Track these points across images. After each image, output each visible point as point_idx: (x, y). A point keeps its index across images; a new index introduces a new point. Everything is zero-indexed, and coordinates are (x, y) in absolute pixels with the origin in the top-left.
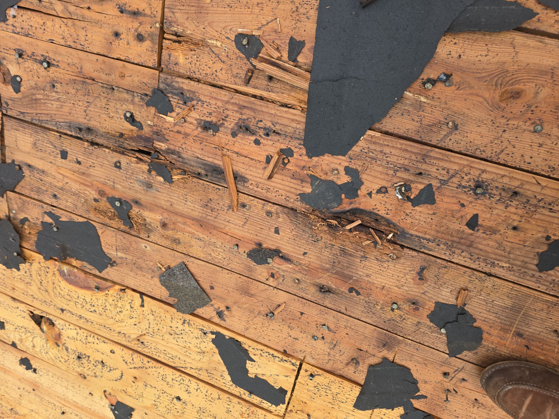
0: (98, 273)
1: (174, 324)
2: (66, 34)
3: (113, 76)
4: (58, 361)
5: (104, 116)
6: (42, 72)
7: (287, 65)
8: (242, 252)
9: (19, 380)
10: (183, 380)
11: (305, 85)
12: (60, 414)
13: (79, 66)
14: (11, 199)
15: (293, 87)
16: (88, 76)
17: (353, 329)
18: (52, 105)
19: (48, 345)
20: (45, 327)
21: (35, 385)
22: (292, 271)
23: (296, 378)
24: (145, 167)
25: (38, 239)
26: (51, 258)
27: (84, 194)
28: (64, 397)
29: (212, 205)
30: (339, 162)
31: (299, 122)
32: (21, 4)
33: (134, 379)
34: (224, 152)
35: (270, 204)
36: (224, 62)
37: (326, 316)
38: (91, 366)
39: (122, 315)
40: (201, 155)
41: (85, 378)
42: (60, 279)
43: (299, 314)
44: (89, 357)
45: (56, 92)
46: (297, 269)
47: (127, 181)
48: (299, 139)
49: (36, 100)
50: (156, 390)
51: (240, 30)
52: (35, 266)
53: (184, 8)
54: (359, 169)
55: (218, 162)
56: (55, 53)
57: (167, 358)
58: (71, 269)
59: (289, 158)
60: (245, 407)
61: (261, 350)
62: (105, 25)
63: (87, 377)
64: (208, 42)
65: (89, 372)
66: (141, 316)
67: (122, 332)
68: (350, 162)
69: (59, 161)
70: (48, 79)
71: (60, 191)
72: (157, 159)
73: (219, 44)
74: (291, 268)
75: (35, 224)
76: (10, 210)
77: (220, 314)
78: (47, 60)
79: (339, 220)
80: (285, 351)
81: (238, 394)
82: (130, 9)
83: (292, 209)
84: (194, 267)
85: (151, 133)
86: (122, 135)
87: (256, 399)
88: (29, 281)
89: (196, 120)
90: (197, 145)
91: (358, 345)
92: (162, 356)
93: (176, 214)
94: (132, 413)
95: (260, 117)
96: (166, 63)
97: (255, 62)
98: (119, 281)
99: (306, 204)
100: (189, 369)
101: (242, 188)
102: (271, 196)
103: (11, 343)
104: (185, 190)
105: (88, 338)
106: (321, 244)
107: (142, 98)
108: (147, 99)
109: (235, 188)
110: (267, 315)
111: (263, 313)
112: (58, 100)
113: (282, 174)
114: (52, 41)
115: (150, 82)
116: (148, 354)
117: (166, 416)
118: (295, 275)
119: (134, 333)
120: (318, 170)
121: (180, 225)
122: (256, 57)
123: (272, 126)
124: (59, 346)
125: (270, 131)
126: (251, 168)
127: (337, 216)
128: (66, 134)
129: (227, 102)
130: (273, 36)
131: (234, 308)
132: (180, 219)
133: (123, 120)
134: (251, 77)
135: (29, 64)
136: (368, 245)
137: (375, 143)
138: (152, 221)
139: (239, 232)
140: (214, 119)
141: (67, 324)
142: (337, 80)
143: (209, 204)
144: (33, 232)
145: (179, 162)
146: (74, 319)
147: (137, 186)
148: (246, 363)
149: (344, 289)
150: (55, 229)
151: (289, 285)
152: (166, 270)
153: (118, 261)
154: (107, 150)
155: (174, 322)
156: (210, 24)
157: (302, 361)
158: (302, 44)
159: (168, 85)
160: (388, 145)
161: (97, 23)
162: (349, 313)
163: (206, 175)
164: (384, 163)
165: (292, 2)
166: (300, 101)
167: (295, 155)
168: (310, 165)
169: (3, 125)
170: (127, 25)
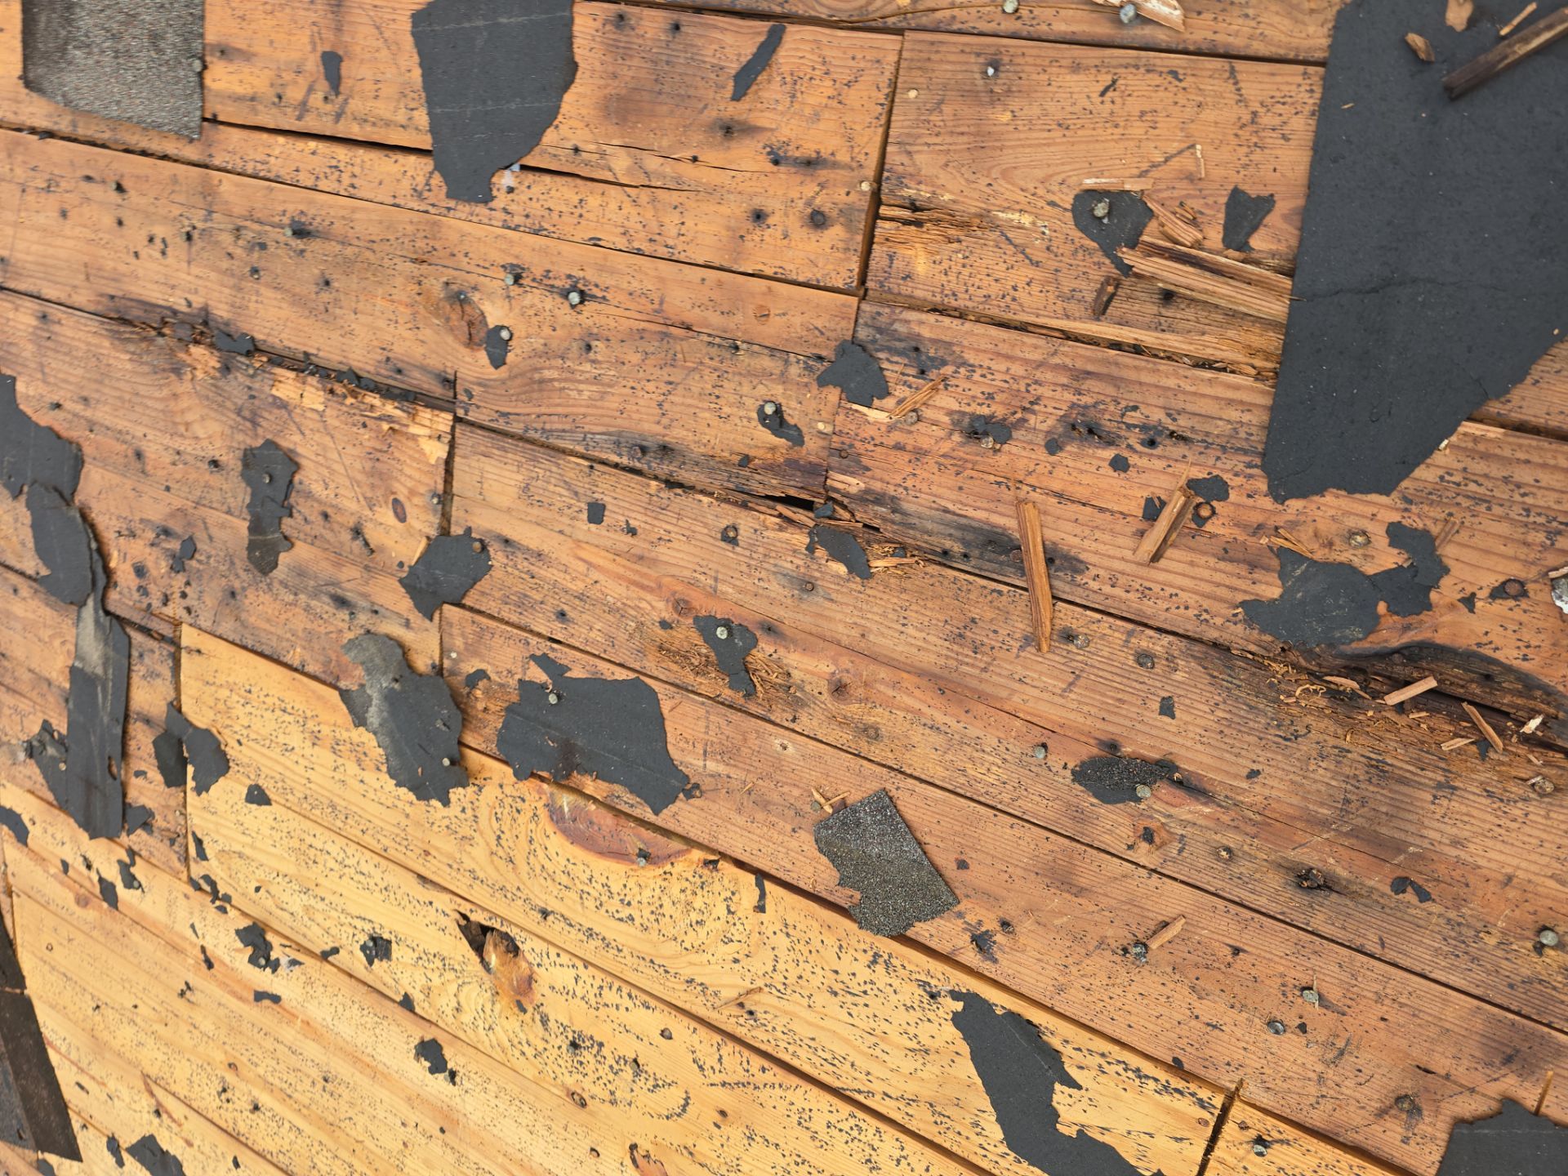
0: (647, 814)
1: (845, 966)
2: (633, 224)
3: (739, 317)
4: (517, 1053)
5: (707, 415)
6: (564, 314)
7: (1221, 259)
8: (1057, 766)
9: (409, 1099)
10: (860, 1130)
11: (1277, 308)
13: (656, 296)
14: (451, 625)
15: (1234, 317)
16: (676, 319)
17: (1402, 1005)
18: (580, 392)
19: (498, 1007)
20: (494, 960)
21: (447, 1117)
22: (1211, 824)
23: (1209, 1150)
24: (801, 539)
25: (506, 725)
26: (533, 775)
27: (637, 608)
28: (520, 1156)
29: (977, 634)
30: (1370, 510)
31: (1248, 407)
32: (529, 161)
33: (718, 1118)
34: (1022, 494)
35: (1151, 633)
36: (1037, 264)
37: (1315, 961)
38: (604, 1070)
39: (702, 931)
40: (954, 502)
41: (583, 1104)
42: (550, 830)
43: (1228, 951)
44: (601, 1045)
45: (593, 362)
46: (1226, 818)
47: (750, 575)
48: (1245, 452)
49: (541, 381)
50: (778, 1154)
51: (1090, 182)
52: (490, 792)
53: (938, 140)
54: (1435, 530)
55: (1006, 521)
56: (601, 269)
57: (818, 1061)
58: (581, 802)
59: (1215, 503)
61: (1103, 1055)
62: (731, 197)
63: (589, 1101)
64: (996, 217)
65: (597, 1090)
66: (756, 936)
67: (699, 980)
68: (1406, 510)
69: (583, 526)
70: (577, 332)
71: (577, 602)
72: (830, 518)
73: (1026, 220)
74: (1206, 817)
75: (502, 686)
76: (443, 652)
77: (981, 942)
78: (580, 286)
79: (1361, 677)
80: (1176, 1060)
82: (797, 154)
83: (1215, 645)
84: (913, 804)
85: (824, 454)
86: (746, 460)
88: (468, 832)
89: (950, 413)
90: (949, 479)
91: (1419, 1054)
92: (801, 1052)
93: (874, 658)
95: (1135, 397)
96: (881, 276)
97: (1129, 257)
98: (704, 838)
99: (1263, 631)
100: (878, 1097)
101: (1067, 588)
102: (1154, 610)
103: (399, 998)
104: (903, 596)
105: (605, 991)
106: (1305, 746)
107: (808, 368)
108: (820, 366)
109: (1047, 588)
110: (1125, 950)
111: (1114, 945)
112: (596, 379)
113: (1191, 549)
114: (595, 242)
115: (832, 325)
116: (763, 1047)
118: (1218, 837)
119: (730, 984)
120: (1304, 534)
121: (882, 688)
122: (1133, 245)
123: (1167, 421)
124: (524, 1011)
125: (1160, 433)
126: (1098, 534)
127: (1356, 667)
128: (603, 463)
129: (1040, 365)
130: (1183, 189)
131: (1025, 926)
132: (883, 673)
133: (755, 423)
134: (1111, 298)
135: (535, 298)
136: (1459, 751)
137: (1485, 456)
138: (808, 678)
139: (1051, 711)
140: (999, 410)
141: (553, 951)
142: (1375, 290)
143: (968, 634)
144: (492, 707)
145: (893, 522)
146: (572, 939)
147: (775, 588)
148: (1052, 1091)
149: (1379, 881)
150: (553, 699)
151: (1199, 863)
152: (837, 811)
153: (706, 783)
154: (706, 500)
155: (846, 958)
156: (1005, 174)
157: (1231, 1098)
158: (1265, 204)
159: (880, 330)
160: (1528, 462)
161: (712, 192)
162: (1390, 955)
163: (965, 556)
164: (1516, 512)
165: (1241, 100)
166: (1253, 352)
167: (1233, 496)
168: (1280, 521)
169: (452, 445)
170: (787, 193)
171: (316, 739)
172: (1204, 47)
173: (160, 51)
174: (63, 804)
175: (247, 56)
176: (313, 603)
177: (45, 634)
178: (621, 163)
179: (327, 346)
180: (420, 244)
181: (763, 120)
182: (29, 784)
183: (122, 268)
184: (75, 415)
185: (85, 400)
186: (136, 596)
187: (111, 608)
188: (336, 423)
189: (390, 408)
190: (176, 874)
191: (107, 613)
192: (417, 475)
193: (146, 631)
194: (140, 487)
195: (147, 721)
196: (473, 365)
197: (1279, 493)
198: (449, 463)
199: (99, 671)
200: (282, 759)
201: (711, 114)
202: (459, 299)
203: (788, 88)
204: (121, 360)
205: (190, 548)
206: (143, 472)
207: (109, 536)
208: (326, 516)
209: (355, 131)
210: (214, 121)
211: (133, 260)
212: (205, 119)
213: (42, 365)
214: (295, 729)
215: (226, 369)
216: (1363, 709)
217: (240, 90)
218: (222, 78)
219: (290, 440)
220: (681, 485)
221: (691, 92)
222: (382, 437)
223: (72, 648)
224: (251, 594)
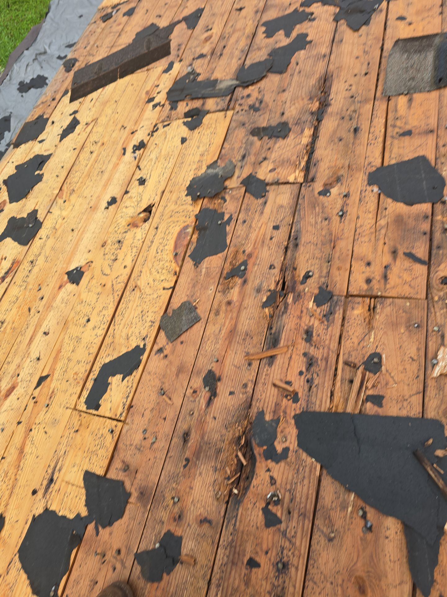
0: (188, 253)
1: (150, 314)
2: (364, 228)
3: (338, 262)
4: (116, 225)
5: (308, 256)
6: (335, 211)
7: (362, 394)
8: (212, 365)
9: (99, 197)
10: (104, 324)
11: (349, 410)
12: (71, 228)
13: (342, 237)
14: (239, 190)
15: (346, 400)
16: (336, 244)
17: (154, 463)
18: (312, 218)
19: (128, 218)
20: (142, 215)
21: (95, 208)
22: (200, 409)
23: (109, 418)
24: (272, 287)
25: (211, 210)
26: (197, 220)
27: (248, 243)
28: (86, 230)
29: (248, 339)
30: (293, 442)
31: (320, 406)
32: (382, 196)
33: (103, 284)
34: (290, 347)
35: (253, 386)
36: (359, 344)
37: (164, 440)
38: (113, 251)
39: (156, 273)
40: (287, 330)
41: (103, 246)
42: (182, 226)
43: (164, 416)
44: (120, 249)
45: (322, 221)
46: (202, 412)
47: (260, 274)
48: (307, 406)
49: (315, 208)
50: (95, 302)
51: (384, 356)
52: (190, 208)
53: (394, 312)
54: (289, 459)
55: (282, 344)
56: (350, 220)
57: (122, 310)
58: (190, 234)
59: (291, 400)
60: (82, 375)
61: (132, 387)
62: (374, 256)
63: (104, 248)
64: (372, 331)
65: (107, 250)
66: (156, 288)
67: (142, 274)
68: (293, 451)
69: (271, 225)
70: (330, 215)
71: (249, 225)
72: (280, 295)
73: (372, 340)
74: (202, 407)
75: (222, 207)
76: (231, 189)
77: (160, 350)
78: (344, 215)
79: (245, 446)
80: (133, 406)
81: (93, 369)
82: (388, 273)
83: (250, 405)
84: (198, 328)
85: (299, 291)
86: (295, 269)
87: (90, 385)
88: (178, 203)
89: (313, 325)
90: (293, 327)
91: (141, 470)
92: (124, 305)
93: (239, 312)
94: (75, 284)
95: (321, 375)
96: (353, 301)
97: (361, 369)
98: (183, 270)
99: (256, 417)
100: (114, 327)
101: (264, 363)
102: (260, 387)
103: (128, 190)
104: (258, 318)
105: (136, 248)
106: (224, 431)
107: (324, 284)
108: (325, 286)
109: (263, 357)
110: (162, 389)
111: (163, 387)
113: (278, 395)
114: (358, 218)
115: (337, 288)
116: (124, 294)
117: (73, 310)
118: (196, 410)
119: (142, 283)
120: (284, 425)
121: (230, 315)
122: (366, 369)
123: (315, 385)
124: (128, 226)
125: (311, 383)
126: (280, 369)
127: (248, 443)
128: (291, 228)
129: (329, 349)
130: (383, 382)
131: (166, 362)
132: (235, 315)
133: (306, 270)
134: (350, 366)
135: (340, 202)
136: (226, 472)
137: (310, 471)
138: (232, 294)
139: (228, 362)
140: (315, 338)
141: (146, 232)
142: (356, 436)
143: (248, 337)
144: (216, 205)
145: (279, 313)
146: (150, 237)
147: (257, 282)
148: (121, 374)
149: (188, 454)
150: (219, 222)
151: (189, 406)
152: (194, 306)
153: (199, 269)
154: (282, 258)
155: (152, 314)
156: (385, 333)
157: (124, 422)
158: (380, 405)
159: (336, 302)
160: (310, 482)
161: (375, 249)
162: (167, 460)
163: (271, 334)
164: (295, 480)
165: (410, 396)
166: (337, 407)
167: (294, 405)
168: (288, 418)
169: (294, 183)
170: (376, 271)
171: (202, 155)
172: (426, 384)
173: (409, 80)
174: (176, 83)
175: (409, 107)
176: (243, 149)
177: (227, 70)
178: (383, 222)
179: (321, 143)
180: (354, 166)
181: (398, 262)
182: (181, 71)
183: (341, 78)
184: (295, 70)
185: (300, 72)
186: (241, 96)
187: (236, 89)
188: (298, 148)
189: (303, 164)
190: (158, 119)
191: (235, 88)
192: (284, 174)
193: (230, 100)
194: (274, 93)
195: (203, 104)
196: (318, 186)
197: (296, 417)
198: (287, 183)
199: (217, 88)
200: (195, 147)
201: (399, 247)
202: (338, 180)
203: (408, 268)
204: (313, 81)
205: (256, 110)
206: (279, 93)
207: (259, 85)
208: (269, 149)
209: (388, 143)
210: (389, 100)
211: (344, 81)
212: (389, 97)
213: (310, 57)
214: (205, 149)
215: (312, 113)
216: (236, 445)
217: (399, 106)
218: (402, 100)
219: (292, 136)
220: (286, 251)
221: (405, 240)
222: (295, 162)
223: (224, 78)
224: (244, 130)
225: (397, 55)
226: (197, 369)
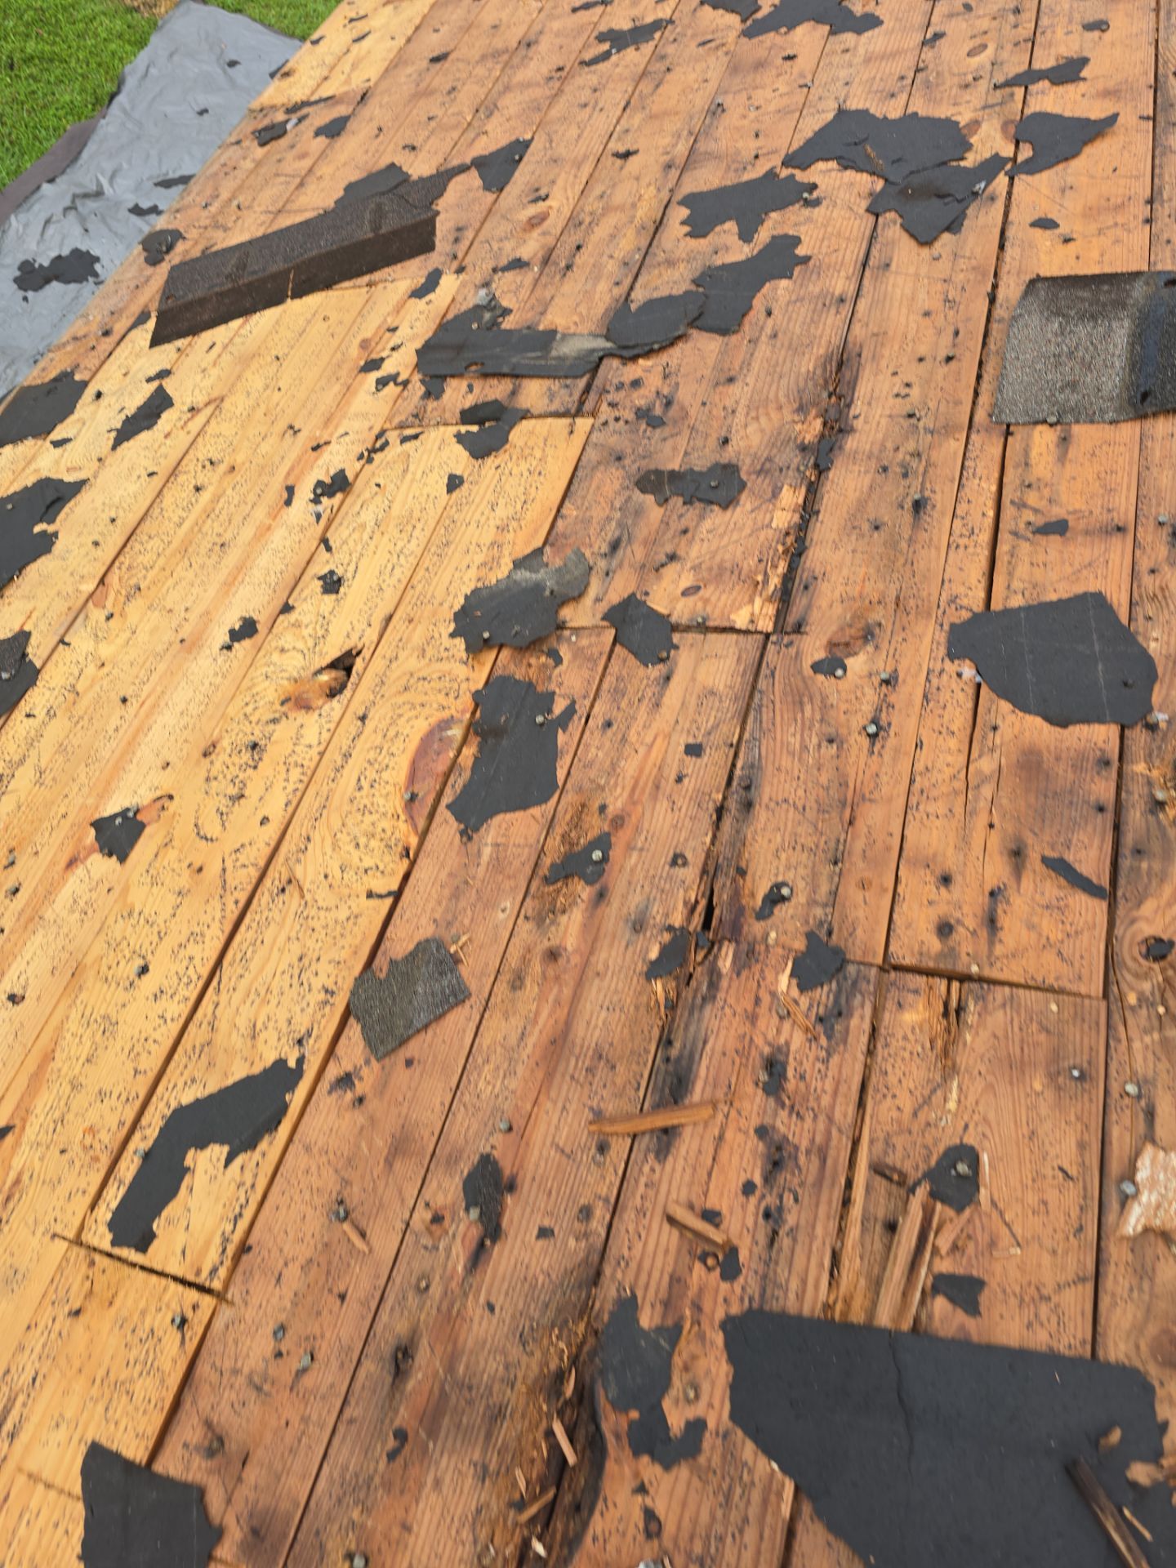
0: (447, 799)
1: (324, 967)
2: (935, 776)
3: (861, 864)
4: (247, 699)
5: (779, 839)
6: (857, 721)
7: (923, 1271)
8: (492, 1140)
9: (207, 613)
10: (188, 984)
11: (884, 1318)
12: (122, 694)
13: (876, 795)
14: (599, 635)
15: (876, 1285)
16: (858, 813)
17: (300, 1441)
18: (795, 734)
19: (285, 683)
20: (325, 678)
21: (194, 644)
22: (448, 1272)
23: (175, 1279)
24: (677, 920)
25: (517, 682)
26: (477, 706)
27: (616, 784)
28: (162, 704)
29: (602, 1069)
30: (717, 1404)
31: (800, 1296)
32: (984, 690)
33: (196, 866)
34: (721, 1107)
35: (608, 1217)
36: (915, 1114)
37: (335, 1364)
38: (234, 771)
39: (351, 848)
40: (713, 1050)
41: (205, 755)
42: (433, 720)
43: (342, 1289)
44: (255, 767)
45: (819, 746)
46: (454, 1284)
47: (646, 877)
48: (762, 1295)
49: (801, 704)
50: (168, 916)
51: (985, 1158)
52: (462, 671)
53: (1016, 1029)
54: (702, 1460)
55: (698, 1093)
56: (897, 751)
57: (244, 948)
58: (456, 745)
59: (718, 1270)
60: (109, 1138)
61: (253, 1186)
62: (961, 858)
63: (208, 760)
64: (952, 1079)
65: (218, 765)
66: (346, 891)
67: (310, 847)
68: (717, 1434)
69: (681, 740)
70: (843, 731)
71: (620, 736)
72: (697, 945)
73: (952, 1105)
74: (455, 1268)
75: (550, 678)
76: (576, 630)
77: (346, 1081)
78: (882, 733)
79: (575, 1400)
80: (250, 1248)
81: (144, 1121)
82: (1000, 911)
83: (599, 1274)
84: (460, 1020)
85: (750, 938)
86: (742, 872)
87: (129, 1168)
88: (429, 654)
89: (787, 1044)
90: (732, 1044)
91: (258, 1455)
92: (251, 934)
93: (580, 984)
94: (114, 858)
95: (805, 1199)
96: (900, 984)
97: (922, 1192)
98: (428, 845)
99: (612, 1314)
100: (215, 998)
101: (643, 1146)
102: (628, 1218)
103: (290, 602)
104: (632, 1009)
105: (299, 770)
106: (515, 1352)
107: (821, 923)
108: (823, 935)
109: (642, 1127)
110: (341, 1202)
111: (345, 1194)
112: (804, 748)
113: (679, 1251)
114: (919, 745)
115: (858, 942)
116: (255, 901)
117: (102, 937)
118: (437, 1278)
119: (307, 872)
120: (694, 1348)
121: (555, 991)
122: (934, 1195)
123: (787, 1228)
124: (282, 704)
125: (776, 1222)
126: (689, 1171)
127: (583, 1394)
128: (736, 755)
129: (830, 1119)
130: (982, 1238)
131: (359, 1117)
132: (567, 992)
133: (773, 880)
134: (889, 1178)
135: (870, 697)
136: (515, 1484)
137: (765, 1502)
138: (562, 928)
139: (539, 1135)
140: (791, 1084)
141: (332, 726)
142: (901, 1400)
143: (602, 1063)
144: (531, 672)
145: (694, 997)
146: (342, 740)
147: (636, 900)
148: (222, 1143)
149: (404, 1416)
150: (539, 719)
151: (415, 1262)
152: (452, 956)
153: (472, 847)
154: (708, 840)
155: (330, 968)
156: (990, 1087)
157: (220, 1296)
158: (973, 1309)
159: (855, 983)
160: (761, 1537)
161: (965, 840)
162: (341, 1428)
163: (668, 1060)
164: (718, 1528)
165: (1059, 1287)
166: (848, 1301)
167: (725, 1286)
168: (706, 1326)
169: (747, 632)
170: (966, 903)
171: (502, 529)
172: (1104, 1255)
173: (1062, 390)
174: (443, 327)
175: (1062, 458)
176: (614, 524)
177: (583, 309)
178: (985, 765)
179: (825, 529)
180: (912, 602)
181: (1027, 882)
182: (460, 298)
183: (884, 363)
184: (762, 328)
185: (775, 336)
186: (615, 381)
187: (605, 361)
188: (762, 538)
189: (775, 581)
190: (389, 419)
191: (601, 359)
192: (721, 604)
193: (587, 389)
194: (705, 382)
195: (514, 393)
196: (813, 648)
197: (730, 1326)
198: (732, 630)
199: (554, 353)
200: (485, 502)
201: (1030, 839)
202: (868, 635)
203: (1054, 902)
204: (808, 363)
205: (656, 423)
206: (717, 384)
207: (664, 358)
208: (685, 532)
209: (1003, 548)
210: (1008, 433)
211: (891, 370)
212: (1008, 426)
213: (802, 299)
214: (511, 511)
215: (803, 448)
216: (548, 1401)
217: (1034, 453)
218: (1043, 439)
219: (746, 502)
220: (719, 818)
221: (1047, 823)
222: (751, 576)
223: (572, 331)
224: (620, 473)
225: (1035, 321)
226: (448, 1148)
